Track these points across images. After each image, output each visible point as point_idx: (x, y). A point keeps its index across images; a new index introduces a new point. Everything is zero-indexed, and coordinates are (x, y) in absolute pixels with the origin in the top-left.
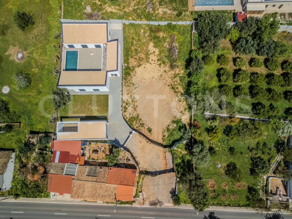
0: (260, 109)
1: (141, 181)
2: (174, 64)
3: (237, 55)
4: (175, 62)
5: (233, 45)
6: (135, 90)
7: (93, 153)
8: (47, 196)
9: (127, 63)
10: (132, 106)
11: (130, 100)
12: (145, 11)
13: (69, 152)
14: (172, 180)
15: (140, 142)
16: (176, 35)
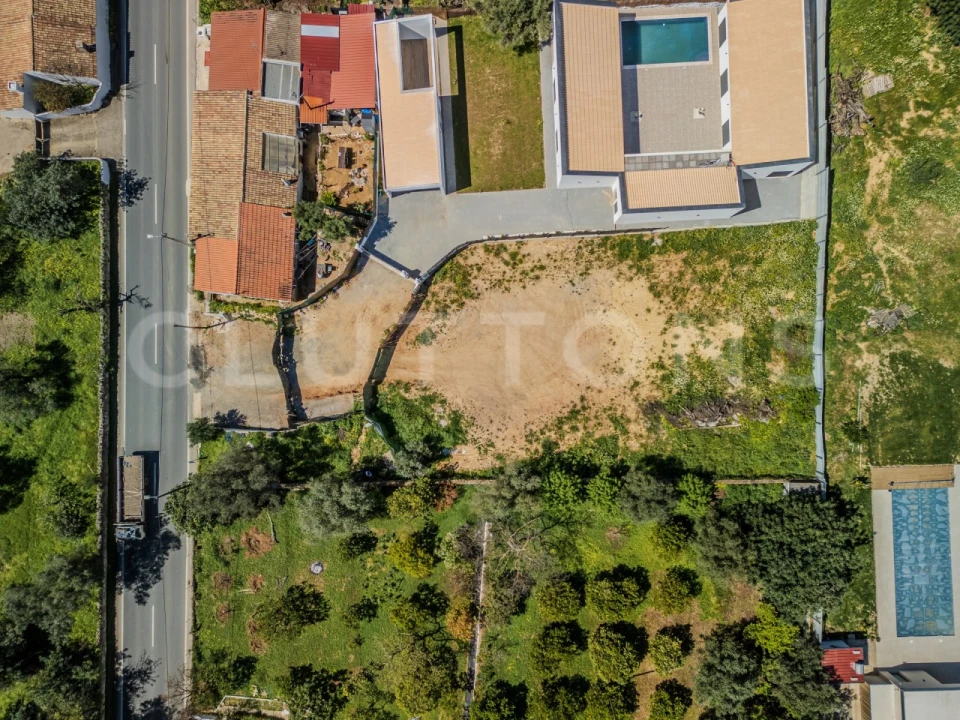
0: (499, 711)
1: (260, 315)
2: (663, 417)
3: (699, 639)
4: (670, 421)
5: (738, 629)
6: (566, 280)
7: (342, 149)
8: (205, 15)
9: (664, 246)
10: (507, 271)
11: (527, 265)
12: (868, 301)
13: (337, 69)
14: (270, 417)
15: (387, 308)
16: (772, 420)
